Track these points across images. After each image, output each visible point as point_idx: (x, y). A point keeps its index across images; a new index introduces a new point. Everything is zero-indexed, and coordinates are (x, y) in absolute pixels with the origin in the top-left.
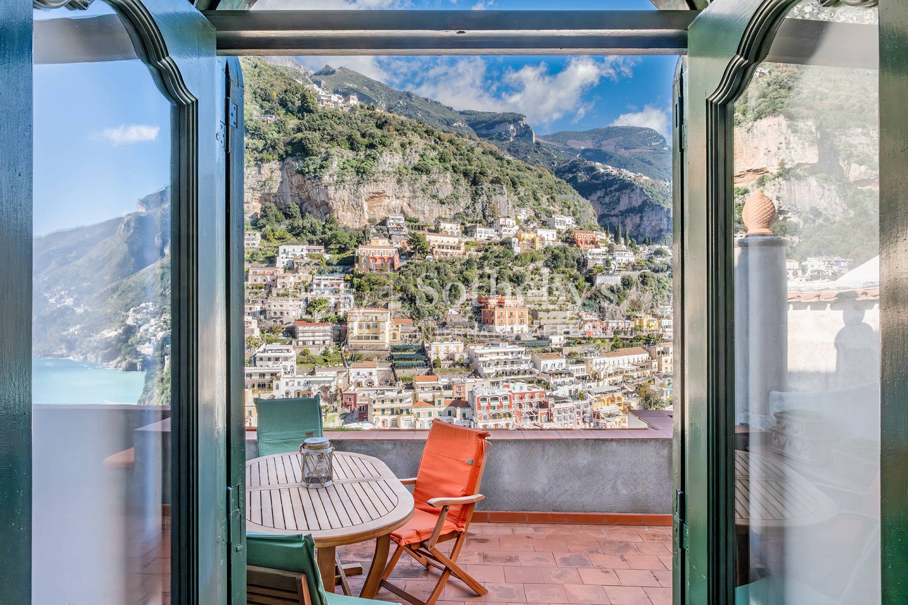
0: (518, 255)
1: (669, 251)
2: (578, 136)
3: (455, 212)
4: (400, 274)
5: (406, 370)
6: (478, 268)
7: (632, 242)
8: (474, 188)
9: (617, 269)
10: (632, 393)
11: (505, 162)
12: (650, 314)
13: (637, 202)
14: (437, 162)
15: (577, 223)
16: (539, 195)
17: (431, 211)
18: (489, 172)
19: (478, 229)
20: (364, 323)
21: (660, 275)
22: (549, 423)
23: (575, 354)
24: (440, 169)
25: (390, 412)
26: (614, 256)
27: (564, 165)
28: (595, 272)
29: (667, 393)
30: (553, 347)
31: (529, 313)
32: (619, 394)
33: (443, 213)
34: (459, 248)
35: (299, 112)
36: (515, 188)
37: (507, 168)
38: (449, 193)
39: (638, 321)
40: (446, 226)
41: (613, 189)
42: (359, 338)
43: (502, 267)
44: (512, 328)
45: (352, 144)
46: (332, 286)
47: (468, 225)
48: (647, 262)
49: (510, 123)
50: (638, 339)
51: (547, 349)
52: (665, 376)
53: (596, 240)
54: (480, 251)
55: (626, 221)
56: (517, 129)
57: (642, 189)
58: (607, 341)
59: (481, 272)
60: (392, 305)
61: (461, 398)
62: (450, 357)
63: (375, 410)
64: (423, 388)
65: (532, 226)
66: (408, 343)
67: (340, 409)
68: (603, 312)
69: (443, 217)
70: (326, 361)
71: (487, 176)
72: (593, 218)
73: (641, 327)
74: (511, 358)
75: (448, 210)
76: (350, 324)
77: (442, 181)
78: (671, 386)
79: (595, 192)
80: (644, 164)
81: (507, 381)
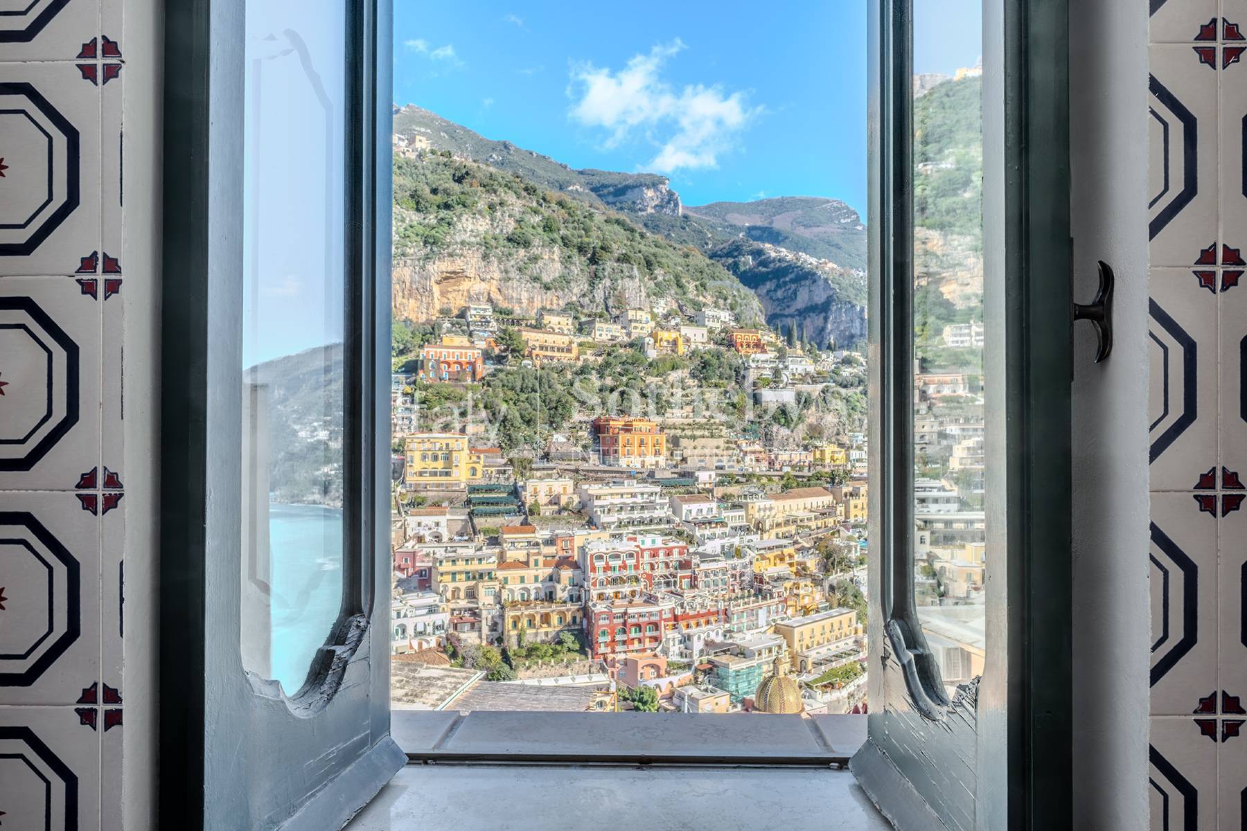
0: (653, 361)
1: (862, 360)
2: (740, 208)
3: (566, 301)
4: (483, 385)
5: (489, 519)
6: (597, 379)
7: (812, 346)
8: (592, 268)
9: (790, 381)
10: (810, 548)
11: (637, 235)
12: (835, 443)
13: (820, 298)
14: (540, 230)
15: (737, 319)
16: (684, 281)
17: (531, 300)
18: (615, 246)
19: (598, 325)
20: (430, 453)
21: (849, 391)
22: (693, 590)
23: (732, 496)
25: (463, 576)
26: (786, 364)
27: (722, 246)
28: (759, 385)
29: (856, 549)
30: (701, 486)
31: (667, 441)
32: (791, 550)
33: (549, 303)
34: (569, 351)
36: (650, 269)
37: (639, 243)
38: (557, 275)
39: (818, 453)
40: (552, 320)
41: (787, 279)
42: (421, 474)
43: (630, 376)
44: (643, 462)
45: (418, 203)
47: (583, 319)
48: (831, 374)
49: (648, 187)
50: (818, 477)
51: (691, 489)
52: (855, 527)
53: (763, 342)
54: (600, 355)
55: (803, 323)
56: (657, 196)
57: (826, 280)
58: (776, 479)
60: (470, 429)
61: (568, 558)
62: (554, 501)
63: (442, 574)
64: (513, 543)
65: (673, 322)
66: (494, 481)
68: (770, 440)
69: (548, 307)
71: (611, 253)
72: (759, 314)
73: (822, 460)
74: (641, 501)
75: (555, 298)
76: (409, 454)
77: (546, 257)
78: (862, 539)
79: (764, 284)
80: (830, 248)
81: (634, 533)
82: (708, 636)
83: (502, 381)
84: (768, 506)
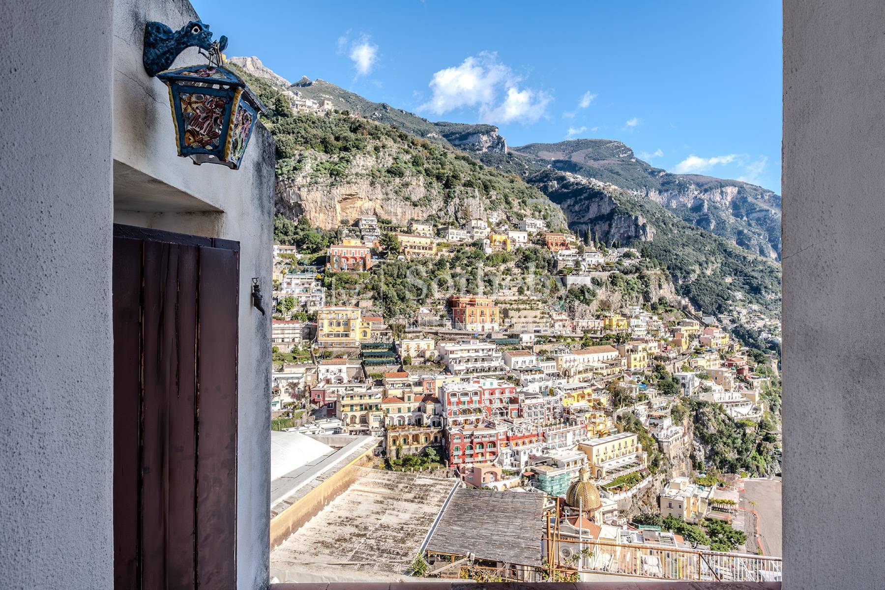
0: (490, 256)
1: (638, 254)
2: (549, 148)
3: (428, 214)
4: (371, 273)
5: (376, 367)
6: (450, 268)
7: (602, 245)
8: (446, 191)
9: (587, 270)
10: (603, 389)
11: (477, 167)
12: (619, 314)
13: (606, 210)
14: (410, 165)
15: (548, 226)
16: (510, 199)
17: (404, 213)
18: (462, 175)
19: (450, 231)
20: (335, 321)
21: (629, 277)
22: (519, 419)
23: (546, 351)
24: (413, 172)
25: (358, 408)
26: (584, 257)
27: (535, 174)
28: (565, 273)
29: (636, 389)
30: (524, 344)
31: (500, 312)
32: (589, 390)
33: (416, 215)
34: (430, 249)
35: (274, 115)
36: (487, 191)
37: (479, 173)
38: (422, 196)
39: (607, 321)
40: (418, 227)
41: (582, 197)
42: (328, 335)
43: (474, 267)
44: (483, 327)
45: (326, 147)
46: (303, 284)
47: (440, 227)
48: (616, 264)
49: (483, 134)
50: (608, 338)
51: (517, 347)
52: (635, 374)
53: (567, 242)
54: (452, 252)
55: (595, 228)
56: (490, 140)
57: (610, 198)
58: (577, 339)
59: (453, 272)
60: (363, 304)
61: (431, 395)
62: (421, 355)
63: (344, 406)
64: (392, 385)
65: (503, 229)
66: (379, 341)
67: (308, 405)
68: (573, 312)
69: (416, 219)
70: (295, 358)
71: (459, 180)
72: (564, 222)
73: (610, 326)
74: (482, 355)
75: (420, 212)
76: (320, 321)
77: (414, 184)
78: (640, 383)
79: (565, 201)
80: (613, 174)
81: (478, 378)
82: (531, 452)
83: (384, 270)
84: (572, 359)
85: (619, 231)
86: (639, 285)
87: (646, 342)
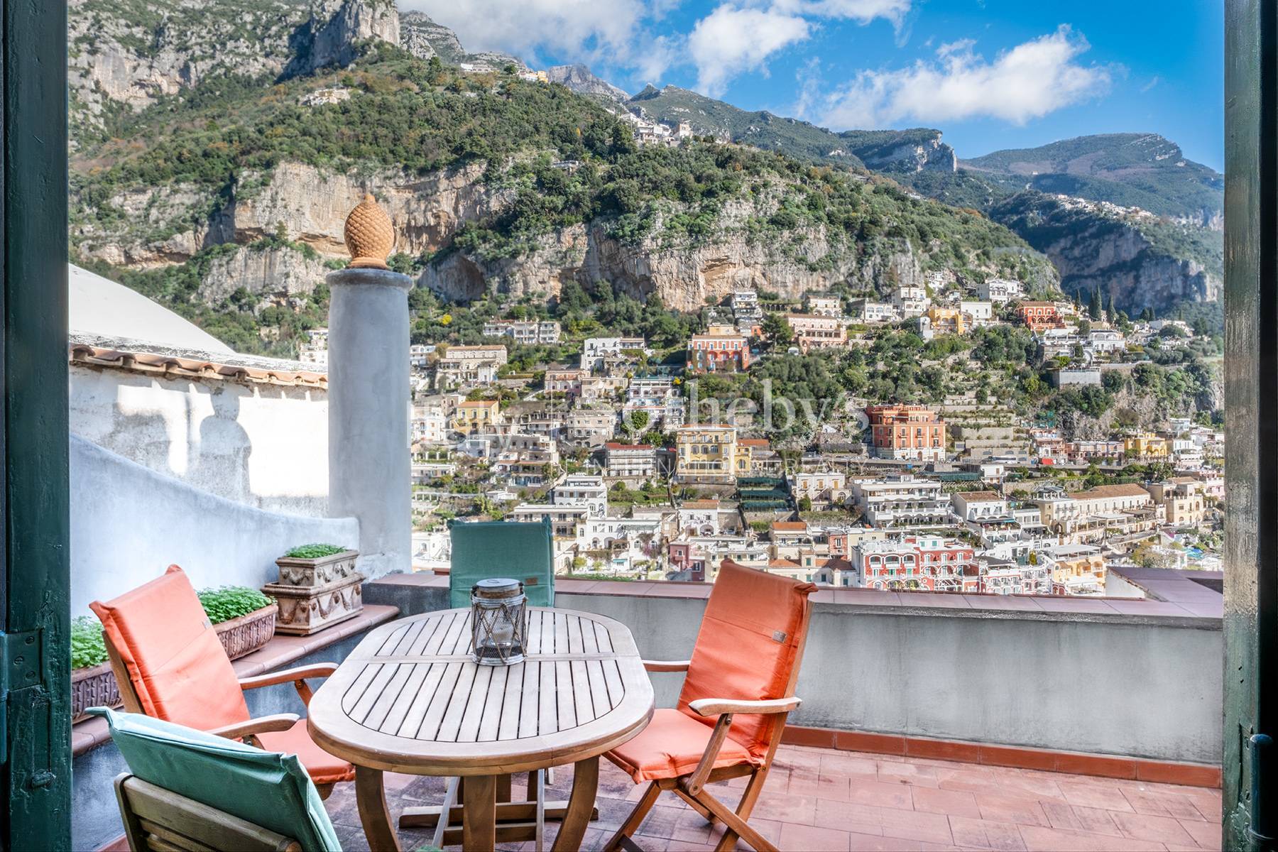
0: (930, 342)
1: (1187, 329)
2: (1028, 155)
3: (833, 281)
4: (750, 374)
5: (759, 514)
6: (867, 364)
7: (1121, 316)
8: (861, 244)
9: (1094, 360)
10: (1120, 556)
11: (909, 203)
12: (1152, 431)
13: (1129, 252)
14: (805, 209)
15: (1027, 290)
16: (963, 250)
17: (796, 282)
18: (885, 219)
19: (867, 306)
20: (700, 446)
21: (1171, 369)
23: (1023, 493)
24: (809, 220)
26: (1090, 340)
27: (1005, 202)
28: (1056, 366)
29: (1182, 557)
30: (986, 482)
31: (947, 431)
32: (1098, 558)
33: (815, 284)
34: (837, 335)
35: (610, 154)
36: (924, 241)
37: (912, 213)
38: (823, 254)
39: (1130, 443)
40: (817, 303)
41: (1087, 234)
42: (692, 466)
43: (904, 360)
44: (920, 453)
45: (683, 193)
46: (656, 393)
47: (852, 300)
48: (1147, 348)
49: (917, 144)
50: (1131, 471)
51: (976, 485)
52: (1180, 531)
53: (1059, 315)
54: (870, 338)
55: (1109, 285)
56: (928, 152)
57: (1137, 232)
58: (1077, 473)
59: (871, 369)
61: (841, 556)
62: (825, 496)
63: (714, 570)
64: (784, 540)
65: (951, 298)
66: (762, 474)
67: (666, 565)
68: (1070, 428)
69: (814, 289)
70: (647, 498)
71: (881, 226)
72: (1054, 280)
73: (1136, 451)
74: (919, 498)
75: (821, 279)
76: (680, 447)
77: (812, 237)
78: (1189, 547)
79: (1057, 242)
80: (1142, 192)
81: (912, 533)
83: (768, 370)
84: (1068, 506)
85: (1152, 287)
86: (1190, 382)
87: (1203, 478)
